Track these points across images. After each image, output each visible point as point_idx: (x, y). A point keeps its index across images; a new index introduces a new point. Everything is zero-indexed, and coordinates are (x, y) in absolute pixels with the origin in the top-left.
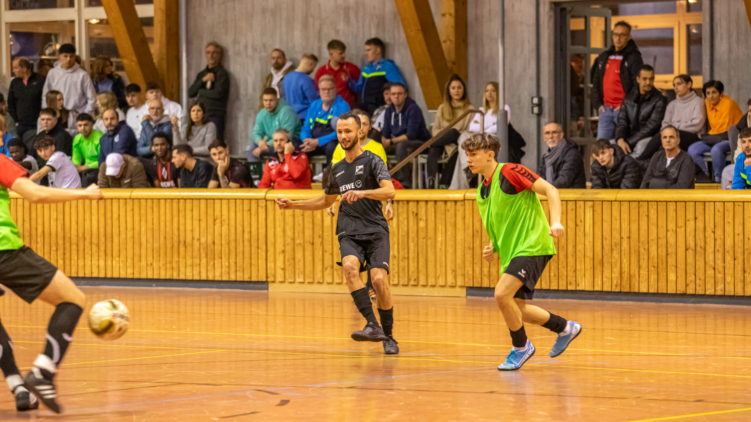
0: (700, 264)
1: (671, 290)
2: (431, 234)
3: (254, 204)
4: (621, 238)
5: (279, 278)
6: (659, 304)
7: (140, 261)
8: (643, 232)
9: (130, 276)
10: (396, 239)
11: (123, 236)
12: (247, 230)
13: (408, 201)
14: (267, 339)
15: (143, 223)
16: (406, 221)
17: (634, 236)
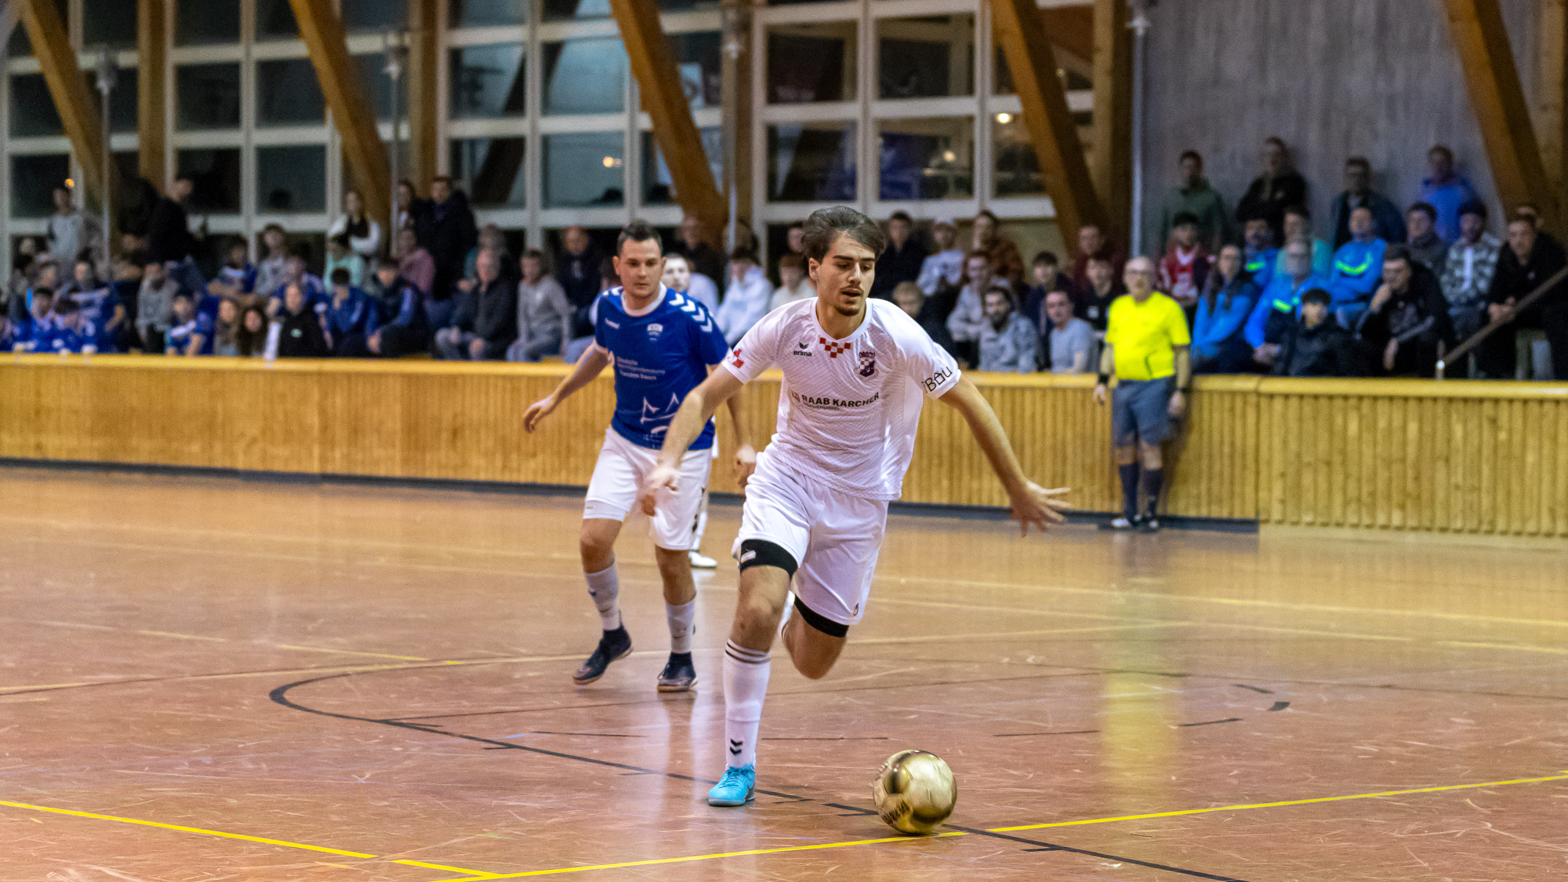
2: (1516, 451)
3: (1239, 400)
5: (1276, 515)
10: (1460, 459)
11: (1038, 446)
12: (1227, 440)
13: (1481, 400)
14: (1255, 608)
15: (1069, 426)
16: (1476, 433)
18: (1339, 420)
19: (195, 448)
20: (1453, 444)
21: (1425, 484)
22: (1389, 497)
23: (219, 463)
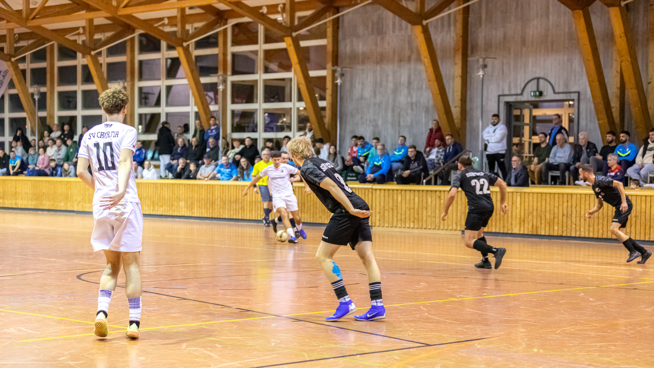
0: (569, 222)
1: (556, 234)
3: (367, 191)
4: (533, 210)
5: (377, 224)
6: (550, 240)
7: (316, 215)
8: (543, 207)
9: (312, 222)
10: (430, 208)
11: (309, 204)
13: (436, 191)
16: (434, 201)
17: (539, 209)
18: (395, 197)
19: (62, 204)
20: (428, 204)
21: (420, 215)
22: (410, 219)
23: (69, 209)
